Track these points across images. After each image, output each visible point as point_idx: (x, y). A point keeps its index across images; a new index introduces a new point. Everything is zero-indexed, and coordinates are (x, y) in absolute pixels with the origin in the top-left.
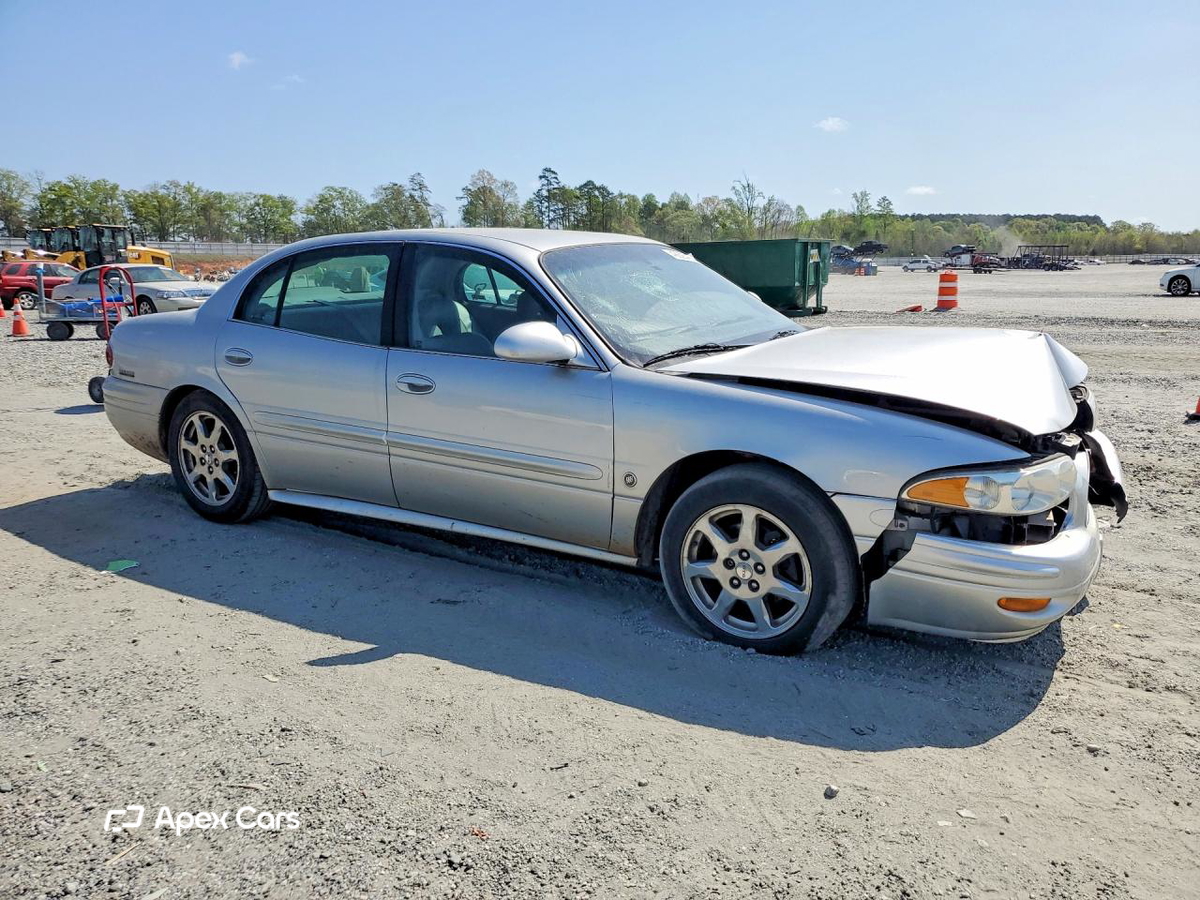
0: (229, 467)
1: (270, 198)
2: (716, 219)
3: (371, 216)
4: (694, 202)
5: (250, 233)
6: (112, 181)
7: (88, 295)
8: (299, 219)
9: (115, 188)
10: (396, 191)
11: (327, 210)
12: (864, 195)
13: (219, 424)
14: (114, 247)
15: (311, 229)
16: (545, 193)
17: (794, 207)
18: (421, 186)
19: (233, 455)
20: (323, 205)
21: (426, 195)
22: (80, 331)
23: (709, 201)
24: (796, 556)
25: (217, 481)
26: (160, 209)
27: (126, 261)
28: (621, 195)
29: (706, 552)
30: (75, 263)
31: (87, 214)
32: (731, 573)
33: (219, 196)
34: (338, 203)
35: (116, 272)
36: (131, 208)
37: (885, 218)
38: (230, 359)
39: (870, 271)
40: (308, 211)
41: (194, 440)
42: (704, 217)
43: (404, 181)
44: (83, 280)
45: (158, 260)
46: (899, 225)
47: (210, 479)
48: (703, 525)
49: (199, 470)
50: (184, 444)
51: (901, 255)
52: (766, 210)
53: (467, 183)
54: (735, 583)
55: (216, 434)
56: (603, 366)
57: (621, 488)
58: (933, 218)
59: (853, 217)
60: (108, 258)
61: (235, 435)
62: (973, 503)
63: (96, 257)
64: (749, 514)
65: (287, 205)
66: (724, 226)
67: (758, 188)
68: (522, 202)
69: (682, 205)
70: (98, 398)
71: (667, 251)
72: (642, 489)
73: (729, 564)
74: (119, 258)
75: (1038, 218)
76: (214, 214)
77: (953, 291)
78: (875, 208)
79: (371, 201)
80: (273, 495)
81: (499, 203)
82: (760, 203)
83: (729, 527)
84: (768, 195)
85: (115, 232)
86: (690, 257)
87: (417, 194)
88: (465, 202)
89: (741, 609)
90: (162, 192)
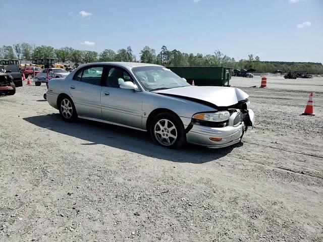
0: (70, 110)
1: (91, 52)
2: (209, 61)
3: (117, 57)
4: (204, 56)
5: (85, 61)
6: (52, 47)
7: (44, 76)
8: (98, 58)
9: (53, 48)
10: (123, 51)
11: (105, 56)
12: (252, 55)
13: (69, 101)
14: (51, 63)
15: (101, 60)
16: (163, 52)
17: (231, 58)
18: (130, 50)
19: (71, 108)
20: (105, 54)
21: (132, 52)
22: (42, 84)
23: (207, 56)
24: (174, 129)
25: (68, 113)
26: (63, 54)
27: (54, 67)
28: (183, 54)
29: (159, 129)
30: (42, 67)
31: (46, 55)
32: (163, 133)
33: (78, 51)
34: (108, 54)
35: (51, 70)
36: (56, 54)
37: (257, 62)
38: (71, 88)
39: (251, 77)
40: (100, 56)
41: (64, 105)
42: (206, 60)
43: (126, 49)
44: (44, 72)
45: (62, 67)
46: (261, 64)
47: (66, 113)
48: (158, 123)
49: (64, 111)
50: (62, 106)
51: (261, 72)
52: (224, 59)
53: (142, 50)
54: (164, 135)
55: (68, 103)
56: (141, 91)
57: (143, 116)
58: (271, 62)
59: (248, 61)
60: (50, 66)
61: (72, 104)
62: (206, 119)
63: (47, 66)
64: (166, 121)
65: (95, 54)
66: (212, 63)
67: (221, 53)
68: (157, 55)
69: (200, 57)
70: (45, 98)
71: (164, 69)
72: (147, 116)
73: (163, 131)
74: (53, 67)
75: (303, 63)
76: (77, 56)
77: (265, 82)
78: (255, 59)
79: (117, 53)
80: (79, 117)
81: (151, 55)
82: (222, 57)
83: (163, 124)
84: (224, 55)
85: (52, 60)
86: (169, 70)
87: (129, 52)
88: (141, 54)
89: (165, 140)
90: (64, 50)
